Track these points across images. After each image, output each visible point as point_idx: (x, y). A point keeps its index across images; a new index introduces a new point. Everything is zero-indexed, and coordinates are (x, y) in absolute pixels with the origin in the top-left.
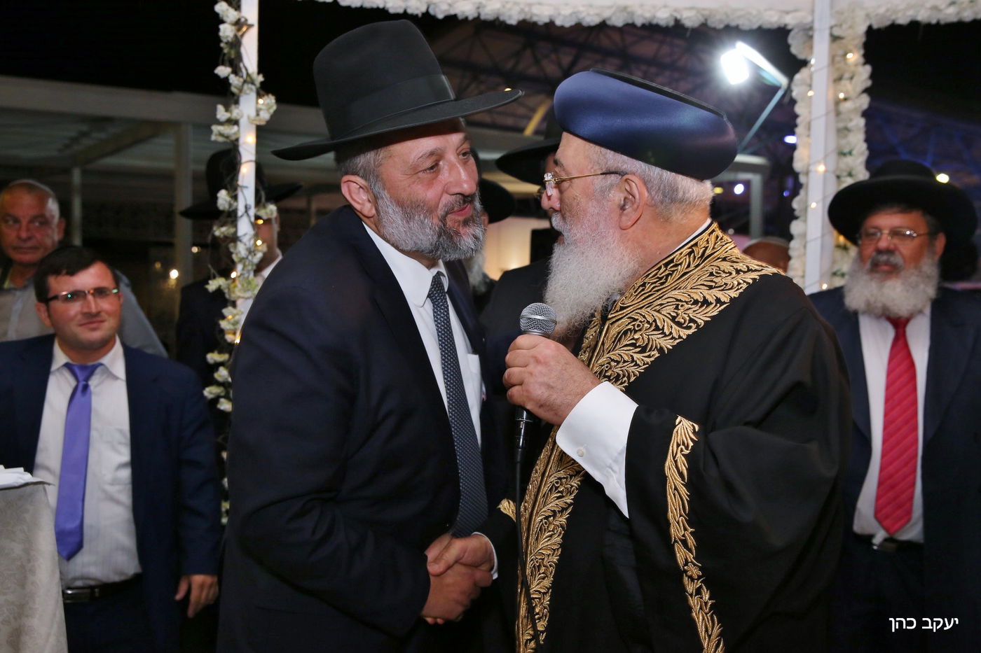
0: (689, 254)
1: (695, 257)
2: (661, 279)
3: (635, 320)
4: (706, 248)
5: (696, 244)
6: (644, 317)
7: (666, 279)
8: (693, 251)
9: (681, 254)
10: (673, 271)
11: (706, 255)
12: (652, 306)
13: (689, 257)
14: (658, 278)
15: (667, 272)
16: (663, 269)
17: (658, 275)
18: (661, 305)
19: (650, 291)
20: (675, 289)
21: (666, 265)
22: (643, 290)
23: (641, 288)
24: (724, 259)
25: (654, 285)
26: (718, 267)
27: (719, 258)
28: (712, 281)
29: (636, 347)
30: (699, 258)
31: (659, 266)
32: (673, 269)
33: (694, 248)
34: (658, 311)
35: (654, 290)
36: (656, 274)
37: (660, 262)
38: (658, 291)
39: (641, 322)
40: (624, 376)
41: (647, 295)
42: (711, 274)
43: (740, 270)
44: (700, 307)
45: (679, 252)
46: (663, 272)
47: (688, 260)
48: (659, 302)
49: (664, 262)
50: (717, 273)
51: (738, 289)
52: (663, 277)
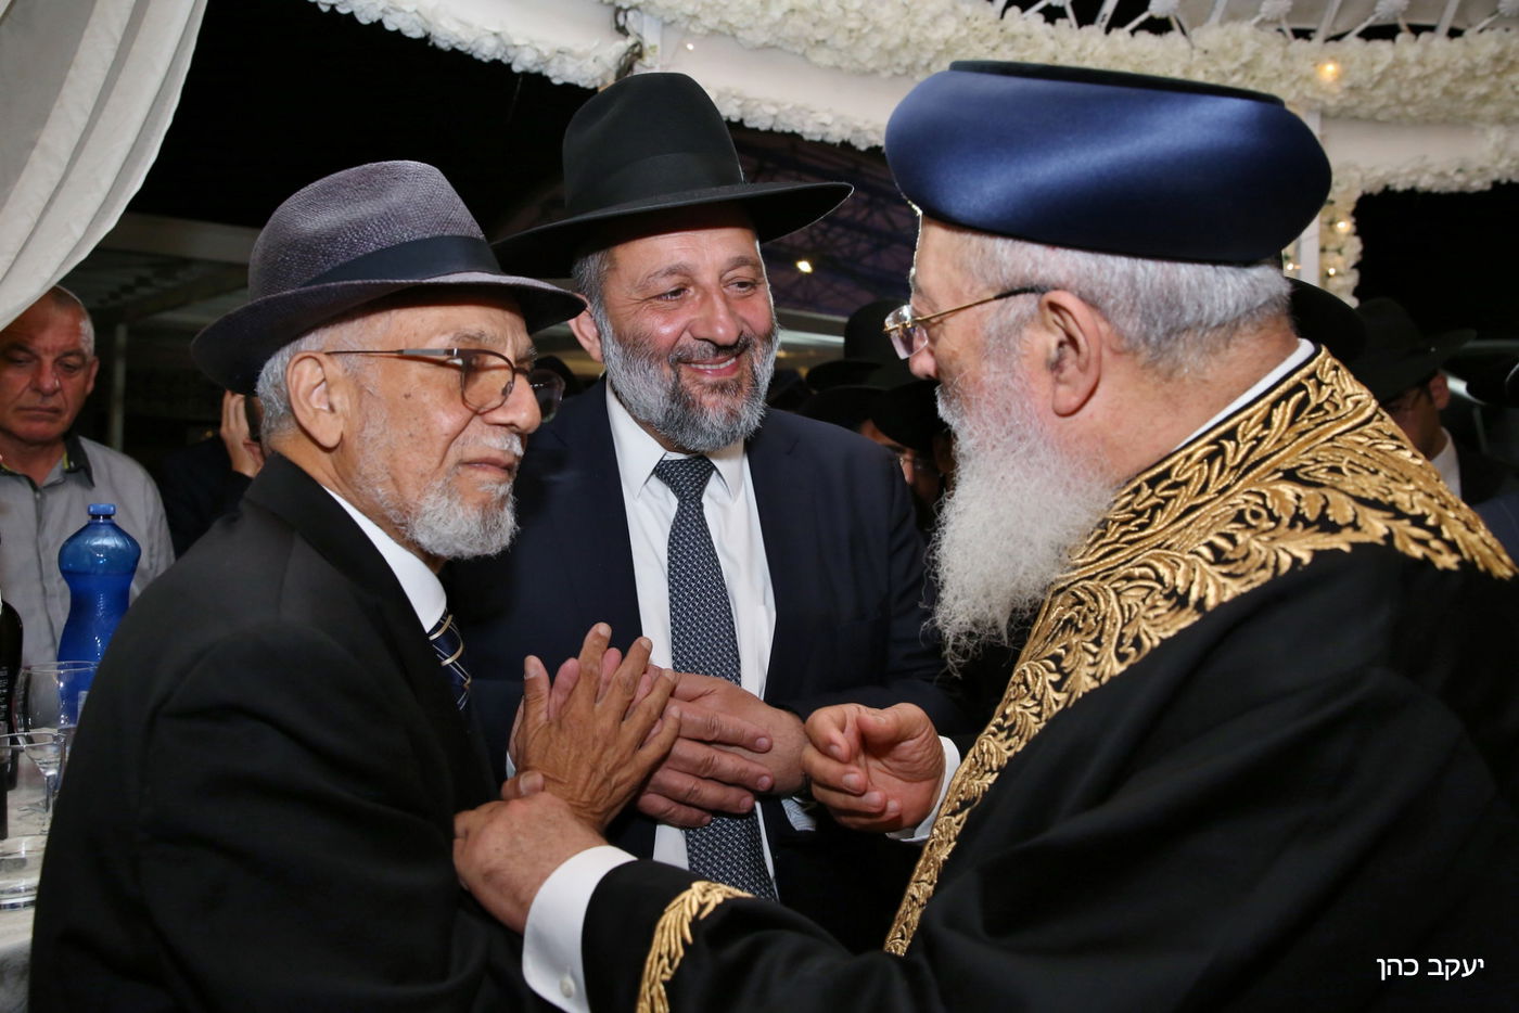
0: (1210, 458)
1: (1223, 466)
2: (1139, 514)
3: (1081, 602)
4: (1259, 440)
5: (1231, 435)
6: (1097, 600)
7: (1151, 518)
8: (1221, 451)
9: (1188, 457)
10: (1167, 499)
11: (1253, 458)
12: (1112, 579)
13: (1210, 464)
14: (1133, 511)
15: (1154, 500)
16: (1146, 491)
17: (1135, 506)
18: (1129, 578)
19: (1116, 542)
20: (1159, 547)
21: (1152, 483)
22: (1102, 536)
23: (1099, 531)
24: (1290, 476)
25: (1123, 529)
26: (1263, 496)
27: (1277, 471)
28: (1231, 538)
29: (1060, 670)
30: (1232, 469)
31: (1135, 484)
32: (1166, 493)
33: (1224, 442)
34: (1118, 593)
35: (1124, 539)
36: (1129, 503)
37: (1138, 475)
38: (1131, 543)
39: (1089, 609)
40: (1017, 734)
41: (1107, 549)
42: (1239, 517)
43: (1302, 518)
44: (1170, 610)
45: (1184, 453)
46: (1146, 498)
47: (1206, 473)
48: (1122, 571)
49: (1147, 476)
50: (1255, 515)
51: (1250, 581)
52: (1144, 511)
